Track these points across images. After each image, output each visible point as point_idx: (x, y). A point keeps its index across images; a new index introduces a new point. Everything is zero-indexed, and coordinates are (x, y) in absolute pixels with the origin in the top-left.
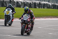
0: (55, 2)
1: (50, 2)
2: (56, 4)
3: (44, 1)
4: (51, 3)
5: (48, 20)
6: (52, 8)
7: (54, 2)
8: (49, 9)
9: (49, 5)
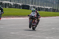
0: (17, 2)
1: (12, 1)
2: (18, 4)
3: (6, 1)
4: (13, 3)
5: (9, 20)
6: (13, 8)
7: (15, 2)
8: (11, 9)
9: (11, 4)
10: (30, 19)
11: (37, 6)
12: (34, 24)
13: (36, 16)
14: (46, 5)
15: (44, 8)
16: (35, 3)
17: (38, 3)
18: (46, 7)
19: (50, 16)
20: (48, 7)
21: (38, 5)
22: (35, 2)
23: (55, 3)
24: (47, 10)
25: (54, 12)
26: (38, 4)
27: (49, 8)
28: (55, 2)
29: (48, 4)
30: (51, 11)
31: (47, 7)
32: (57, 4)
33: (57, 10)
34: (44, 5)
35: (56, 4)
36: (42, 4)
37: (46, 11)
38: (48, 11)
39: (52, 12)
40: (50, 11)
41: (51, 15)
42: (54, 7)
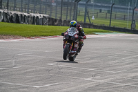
10: (65, 41)
11: (13, 13)
12: (73, 52)
13: (76, 36)
14: (35, 10)
15: (28, 17)
16: (8, 6)
17: (15, 4)
18: (33, 15)
19: (42, 34)
20: (38, 15)
21: (14, 10)
22: (8, 3)
23: (54, 4)
24: (35, 21)
25: (53, 25)
26: (15, 7)
27: (40, 16)
28: (55, 2)
29: (38, 6)
30: (46, 24)
31: (36, 15)
32: (59, 8)
33: (60, 20)
34: (28, 9)
35: (56, 6)
36: (23, 6)
37: (33, 24)
38: (38, 24)
39: (47, 26)
40: (43, 24)
41: (45, 34)
42: (53, 14)
